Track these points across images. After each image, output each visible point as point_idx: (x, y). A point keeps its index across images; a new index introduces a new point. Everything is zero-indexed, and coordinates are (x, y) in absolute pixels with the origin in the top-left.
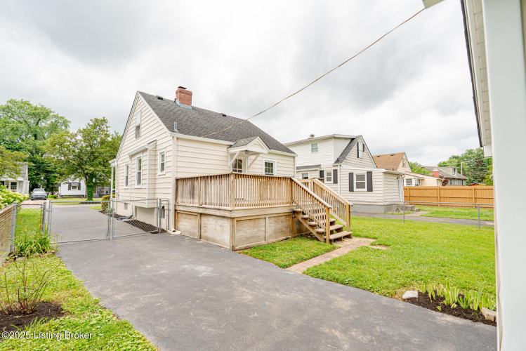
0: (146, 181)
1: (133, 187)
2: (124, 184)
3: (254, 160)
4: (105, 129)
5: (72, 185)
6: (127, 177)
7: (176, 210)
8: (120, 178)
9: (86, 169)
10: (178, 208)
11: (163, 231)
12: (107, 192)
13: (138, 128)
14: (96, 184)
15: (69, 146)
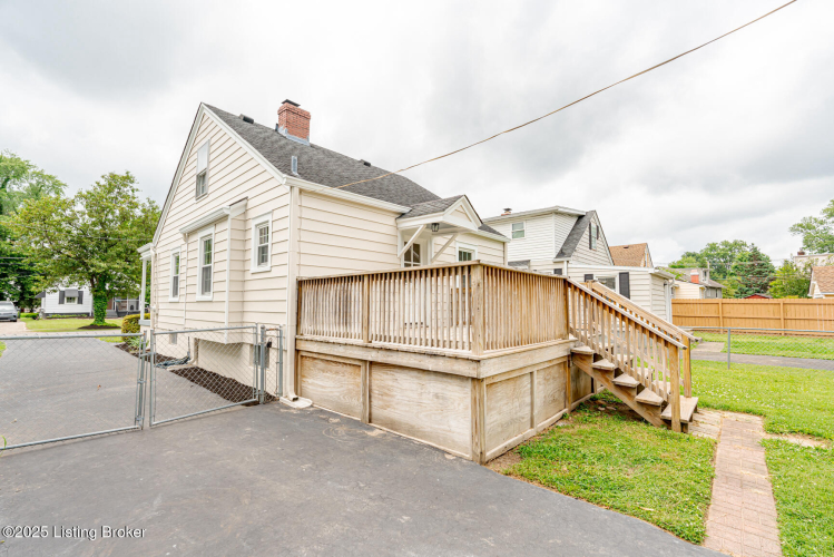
0: (225, 286)
1: (190, 298)
2: (170, 292)
3: (444, 247)
4: (130, 193)
5: (67, 295)
6: (176, 279)
7: (297, 351)
8: (161, 281)
9: (92, 266)
10: (303, 346)
11: (270, 399)
12: (132, 308)
13: (202, 177)
14: (110, 293)
15: (59, 223)
